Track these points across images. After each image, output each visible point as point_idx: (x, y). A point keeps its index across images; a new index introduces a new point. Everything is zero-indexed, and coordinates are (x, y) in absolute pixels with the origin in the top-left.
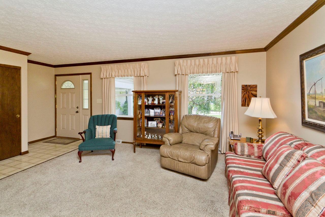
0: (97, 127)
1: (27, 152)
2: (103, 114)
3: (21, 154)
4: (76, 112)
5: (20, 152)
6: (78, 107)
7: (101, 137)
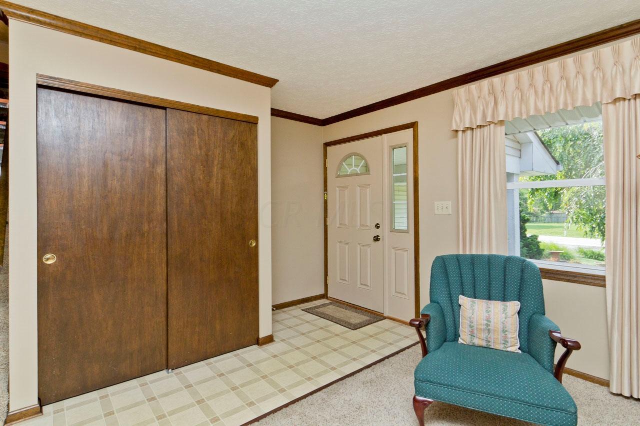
0: (463, 300)
1: (270, 339)
2: (461, 253)
3: (258, 342)
4: (375, 237)
5: (256, 338)
6: (378, 224)
7: (484, 344)
